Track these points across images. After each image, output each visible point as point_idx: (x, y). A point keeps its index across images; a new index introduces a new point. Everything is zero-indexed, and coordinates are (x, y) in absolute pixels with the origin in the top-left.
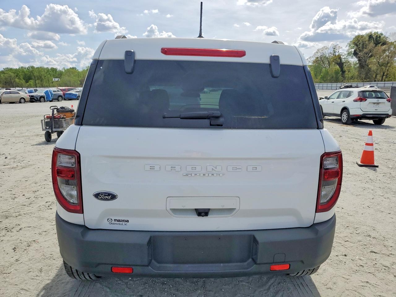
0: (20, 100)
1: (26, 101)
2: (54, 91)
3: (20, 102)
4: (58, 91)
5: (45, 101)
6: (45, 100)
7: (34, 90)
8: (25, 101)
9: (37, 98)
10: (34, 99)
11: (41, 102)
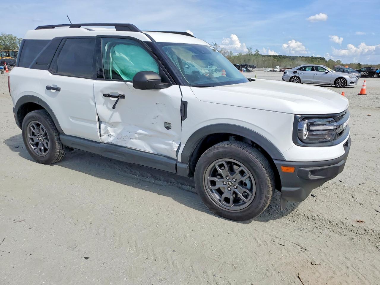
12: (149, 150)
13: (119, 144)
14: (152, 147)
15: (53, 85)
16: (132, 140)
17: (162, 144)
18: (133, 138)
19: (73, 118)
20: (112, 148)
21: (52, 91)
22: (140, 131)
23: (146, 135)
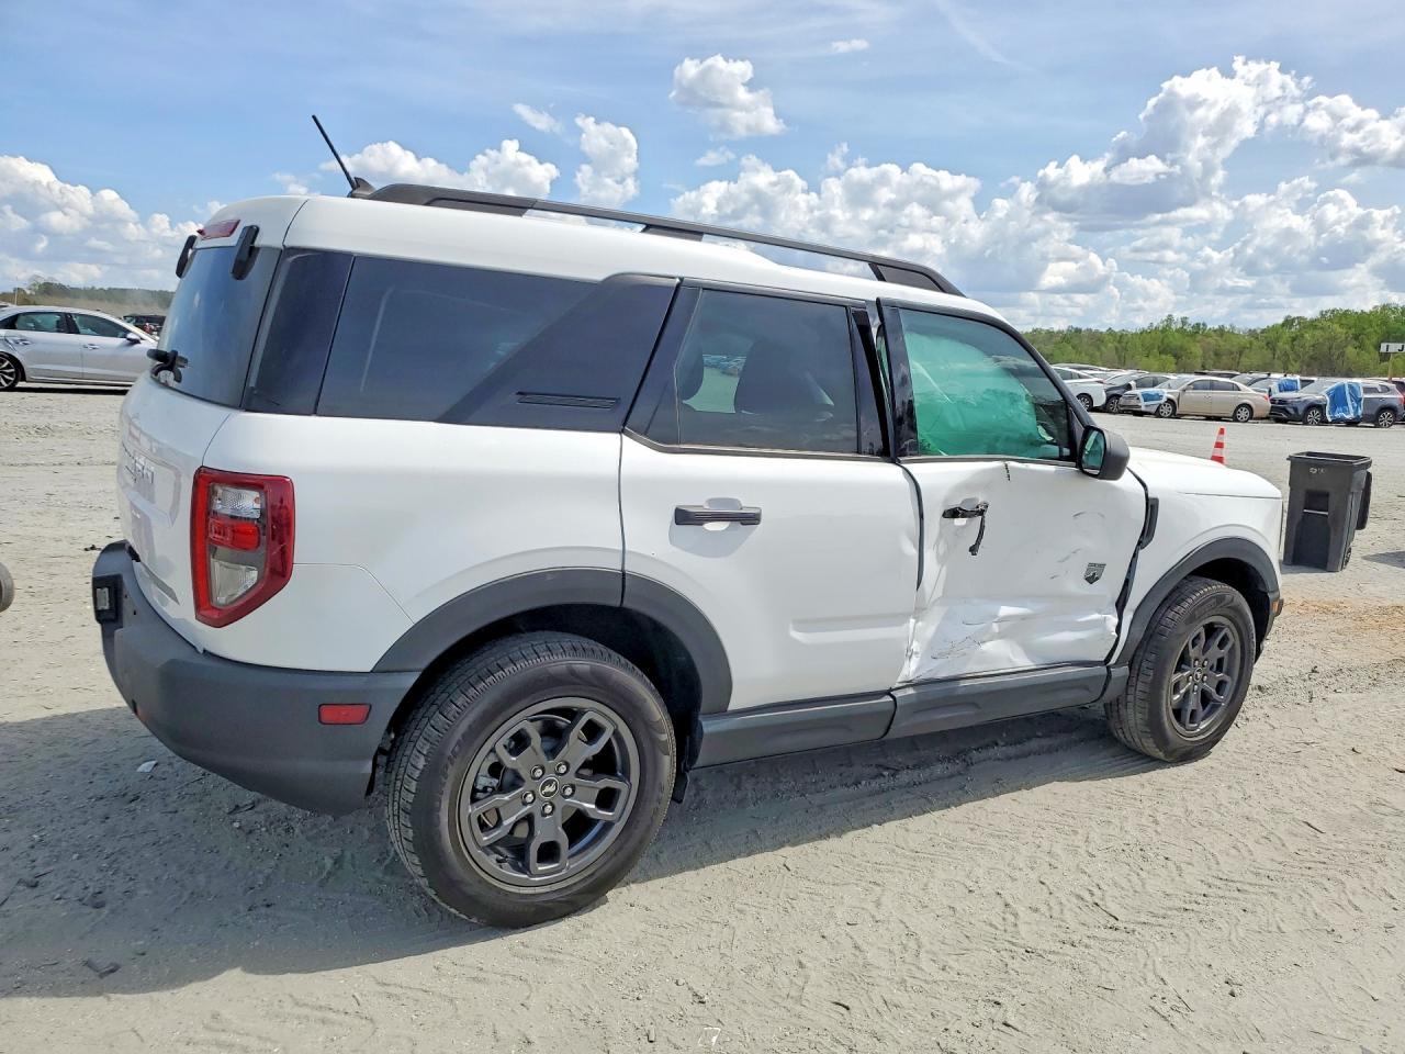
0: (1235, 411)
1: (1255, 414)
2: (1367, 390)
3: (1235, 419)
4: (1387, 390)
5: (1324, 422)
6: (1323, 415)
7: (1302, 381)
8: (1251, 418)
9: (1296, 409)
10: (1287, 412)
11: (1306, 423)
12: (1023, 662)
13: (942, 675)
14: (1029, 651)
15: (711, 502)
16: (984, 647)
17: (1063, 631)
18: (984, 639)
19: (804, 624)
20: (937, 692)
21: (710, 526)
22: (1005, 610)
23: (1023, 618)
